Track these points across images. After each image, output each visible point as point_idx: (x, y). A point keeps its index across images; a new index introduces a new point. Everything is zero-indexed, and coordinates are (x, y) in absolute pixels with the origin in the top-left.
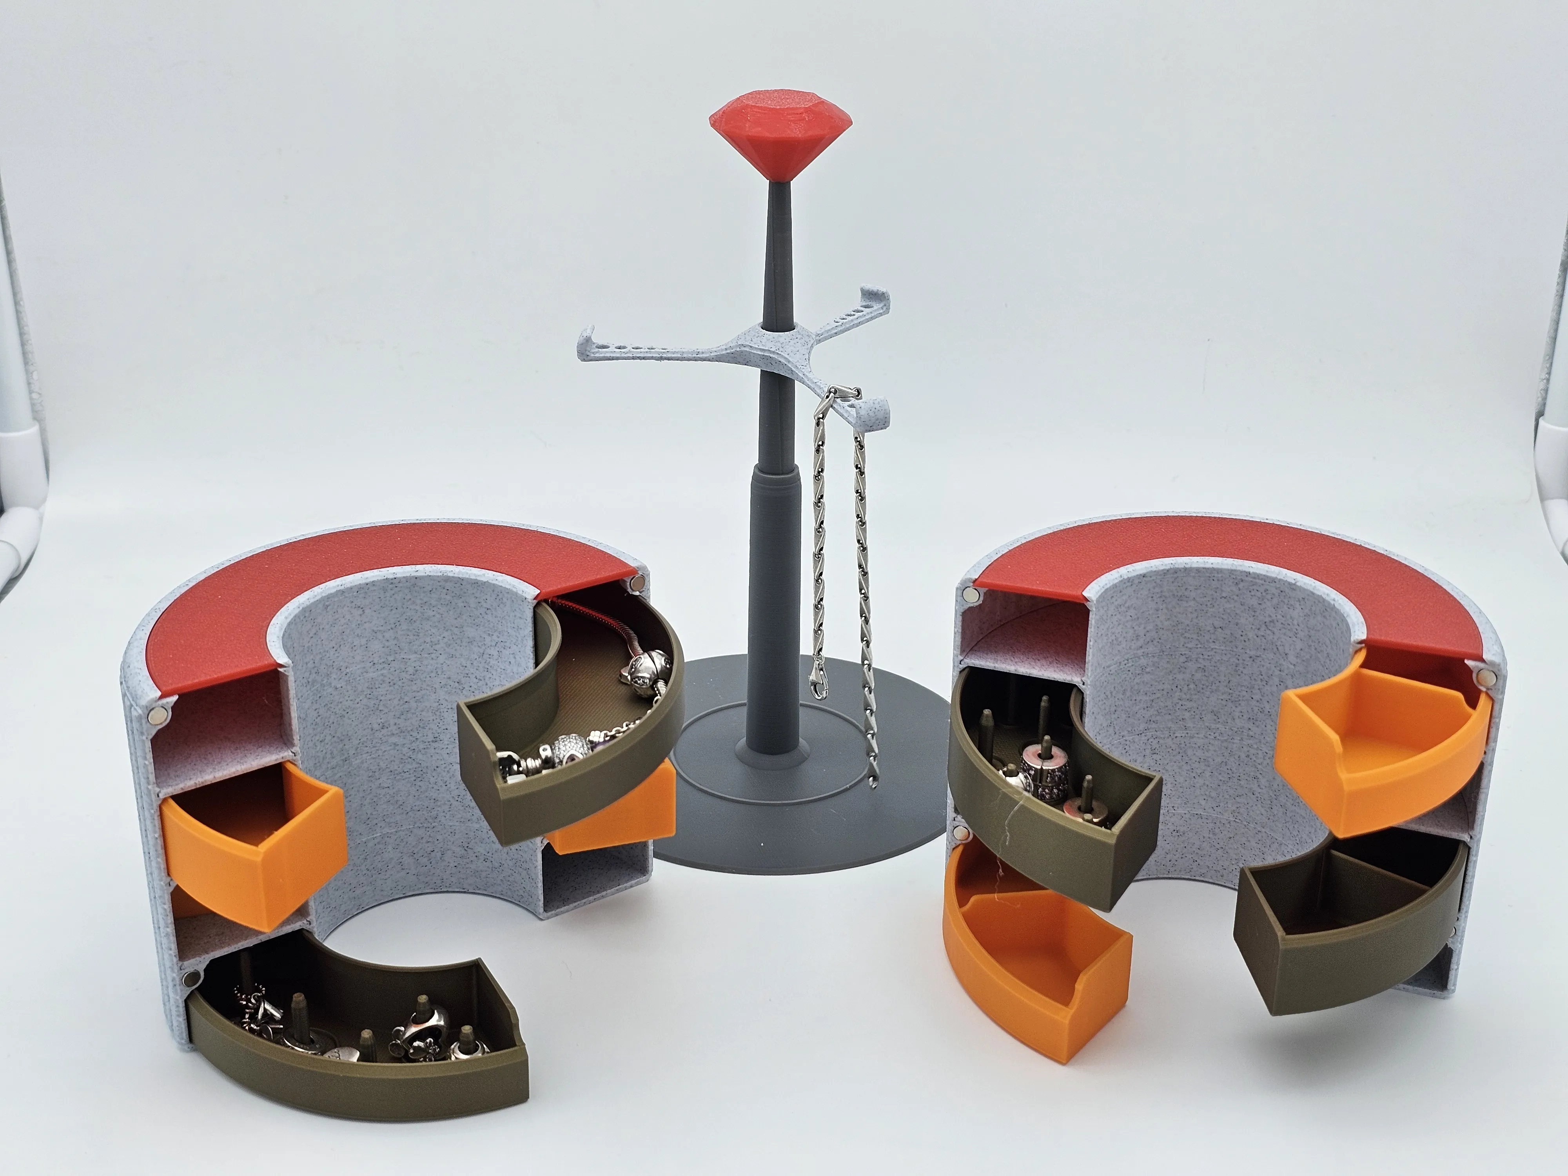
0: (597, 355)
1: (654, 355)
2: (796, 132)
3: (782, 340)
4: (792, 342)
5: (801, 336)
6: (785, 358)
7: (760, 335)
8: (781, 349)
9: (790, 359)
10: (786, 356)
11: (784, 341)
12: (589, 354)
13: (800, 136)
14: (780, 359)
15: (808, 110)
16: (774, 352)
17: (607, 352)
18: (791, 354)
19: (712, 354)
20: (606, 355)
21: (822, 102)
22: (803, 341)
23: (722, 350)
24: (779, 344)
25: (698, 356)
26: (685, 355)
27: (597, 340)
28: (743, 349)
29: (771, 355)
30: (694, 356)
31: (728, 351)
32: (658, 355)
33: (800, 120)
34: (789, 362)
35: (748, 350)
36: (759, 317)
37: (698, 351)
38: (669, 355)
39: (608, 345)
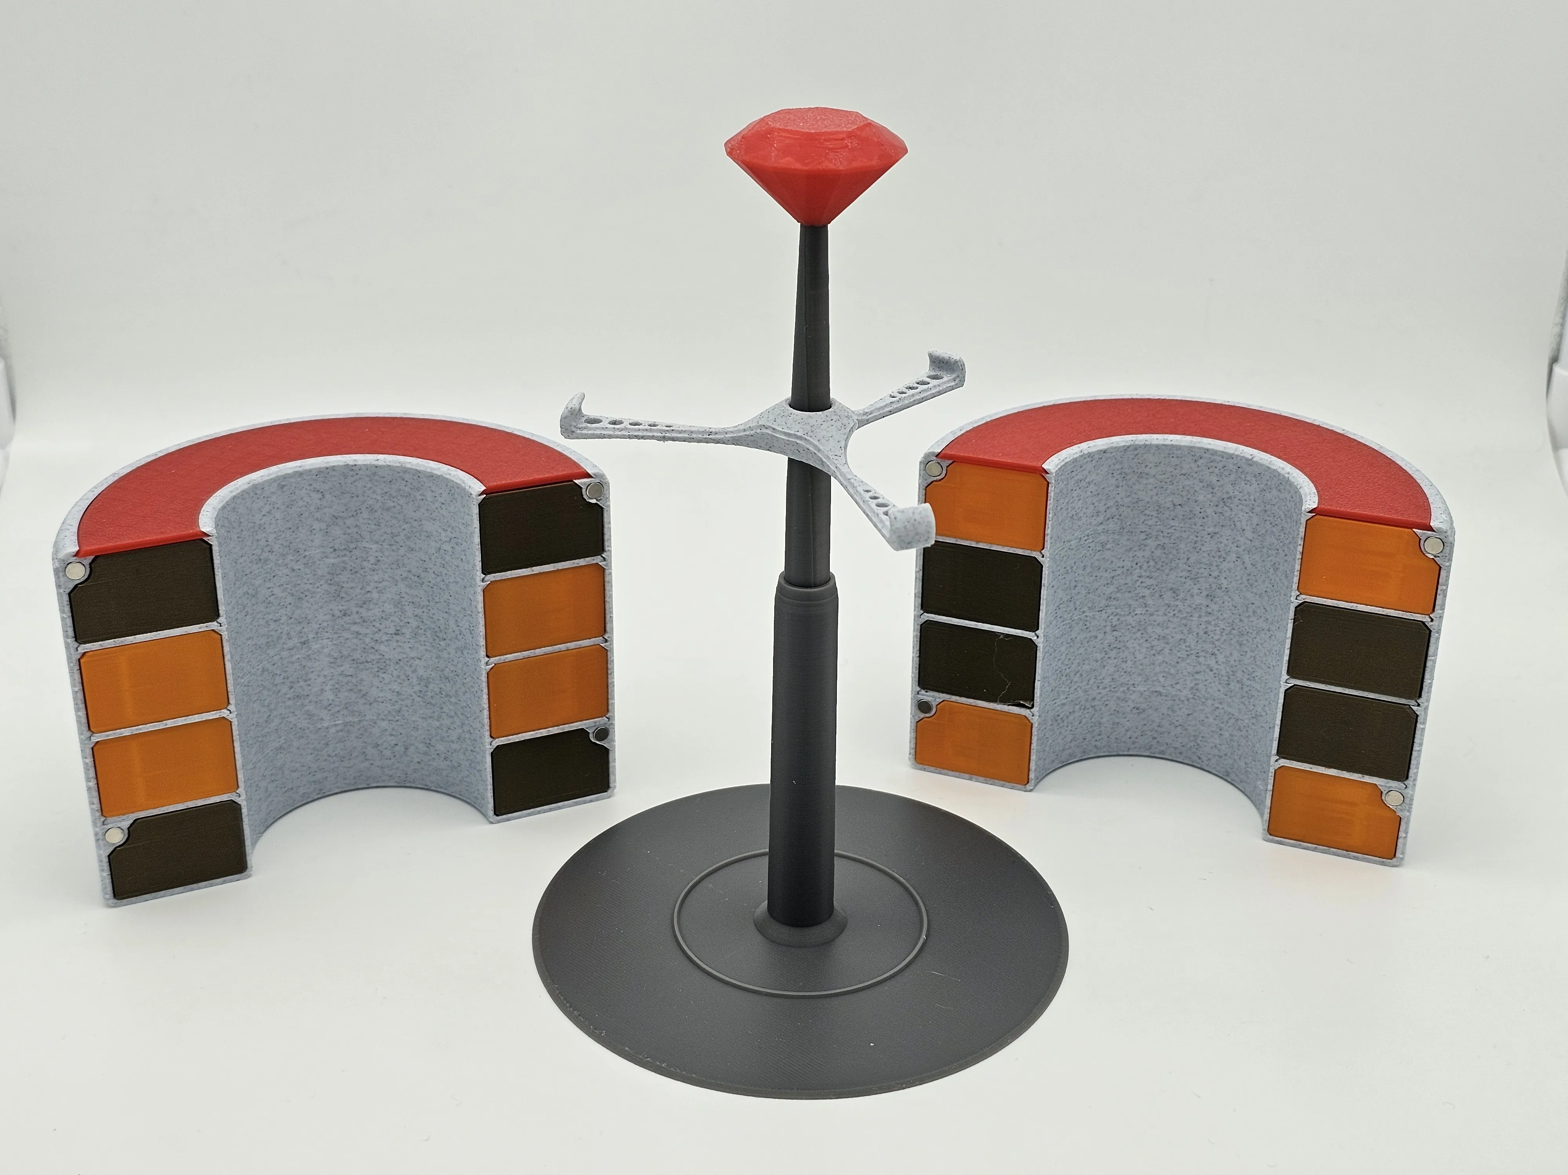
0: (585, 432)
1: (655, 434)
2: (838, 163)
3: (812, 422)
4: (825, 425)
5: (838, 417)
6: (815, 446)
7: (786, 414)
8: (810, 434)
9: (821, 448)
10: (816, 443)
11: (815, 423)
12: (574, 429)
13: (841, 168)
14: (808, 446)
15: (851, 135)
16: (800, 438)
17: (597, 428)
18: (823, 441)
19: (727, 436)
20: (595, 432)
21: (869, 125)
22: (839, 424)
23: (739, 431)
24: (809, 428)
25: (710, 436)
26: (694, 436)
27: (588, 411)
28: (764, 431)
29: (798, 441)
30: (704, 436)
31: (747, 433)
32: (660, 434)
33: (842, 148)
34: (819, 450)
35: (770, 432)
36: (786, 392)
37: (711, 430)
38: (674, 435)
39: (601, 418)
